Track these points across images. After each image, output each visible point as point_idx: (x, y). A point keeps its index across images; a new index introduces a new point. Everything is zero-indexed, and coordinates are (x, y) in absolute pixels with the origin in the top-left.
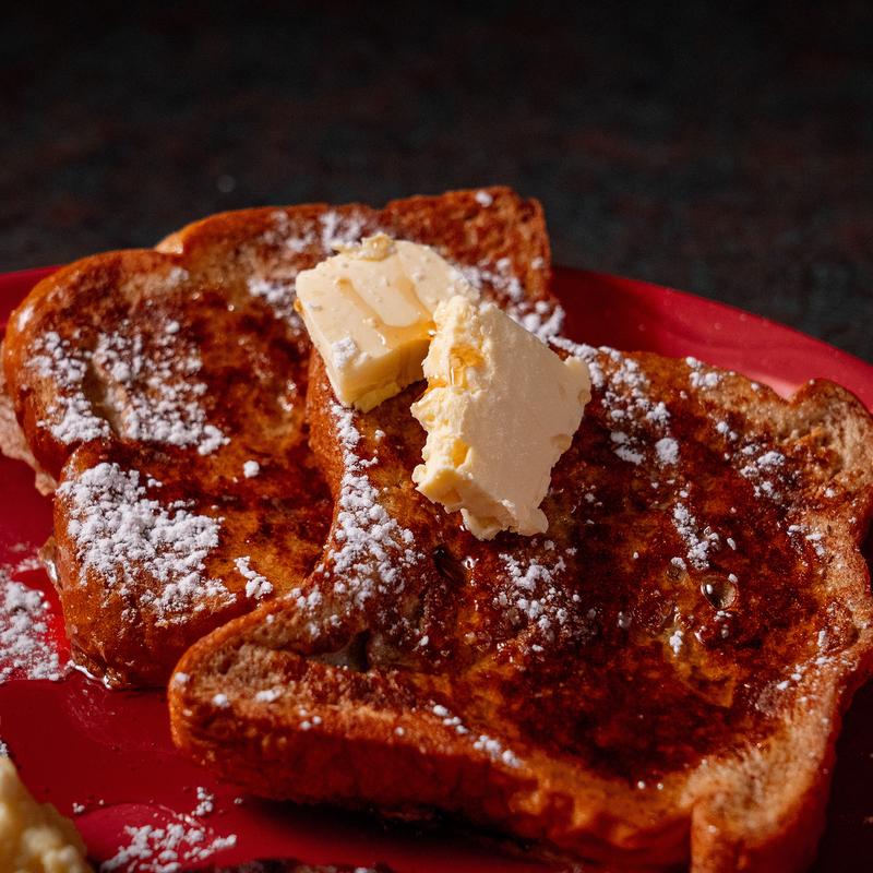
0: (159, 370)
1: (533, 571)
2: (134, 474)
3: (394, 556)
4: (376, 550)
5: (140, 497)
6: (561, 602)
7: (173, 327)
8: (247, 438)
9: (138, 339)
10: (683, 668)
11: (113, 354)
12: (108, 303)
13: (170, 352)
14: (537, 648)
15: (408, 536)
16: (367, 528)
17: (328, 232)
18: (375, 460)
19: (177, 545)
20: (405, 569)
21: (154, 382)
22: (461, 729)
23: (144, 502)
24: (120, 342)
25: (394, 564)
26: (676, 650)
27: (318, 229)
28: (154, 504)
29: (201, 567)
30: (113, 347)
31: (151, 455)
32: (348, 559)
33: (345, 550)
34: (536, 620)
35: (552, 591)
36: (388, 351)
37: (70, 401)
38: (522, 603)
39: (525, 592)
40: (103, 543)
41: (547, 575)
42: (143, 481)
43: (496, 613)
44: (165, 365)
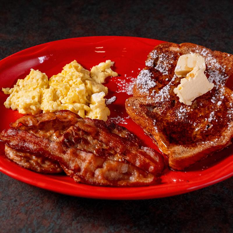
0: (167, 61)
1: (183, 110)
2: (151, 73)
3: (165, 98)
4: (162, 96)
5: (150, 76)
6: (184, 116)
7: (172, 56)
8: (171, 75)
9: (167, 56)
10: (194, 133)
11: (162, 57)
12: (167, 49)
13: (170, 59)
14: (176, 120)
15: (169, 96)
16: (163, 93)
17: (203, 51)
18: (173, 85)
19: (149, 85)
20: (165, 101)
21: (165, 62)
22: (154, 124)
23: (150, 77)
24: (164, 55)
25: (164, 99)
26: (196, 131)
27: (202, 50)
28: (150, 78)
29: (149, 89)
30: (163, 56)
31: (156, 72)
32: (158, 96)
33: (158, 94)
34: (179, 117)
35: (184, 114)
36: (185, 70)
37: (151, 60)
38: (178, 113)
39: (180, 112)
40: (139, 80)
41: (185, 111)
42: (151, 75)
43: (174, 113)
44: (168, 61)
